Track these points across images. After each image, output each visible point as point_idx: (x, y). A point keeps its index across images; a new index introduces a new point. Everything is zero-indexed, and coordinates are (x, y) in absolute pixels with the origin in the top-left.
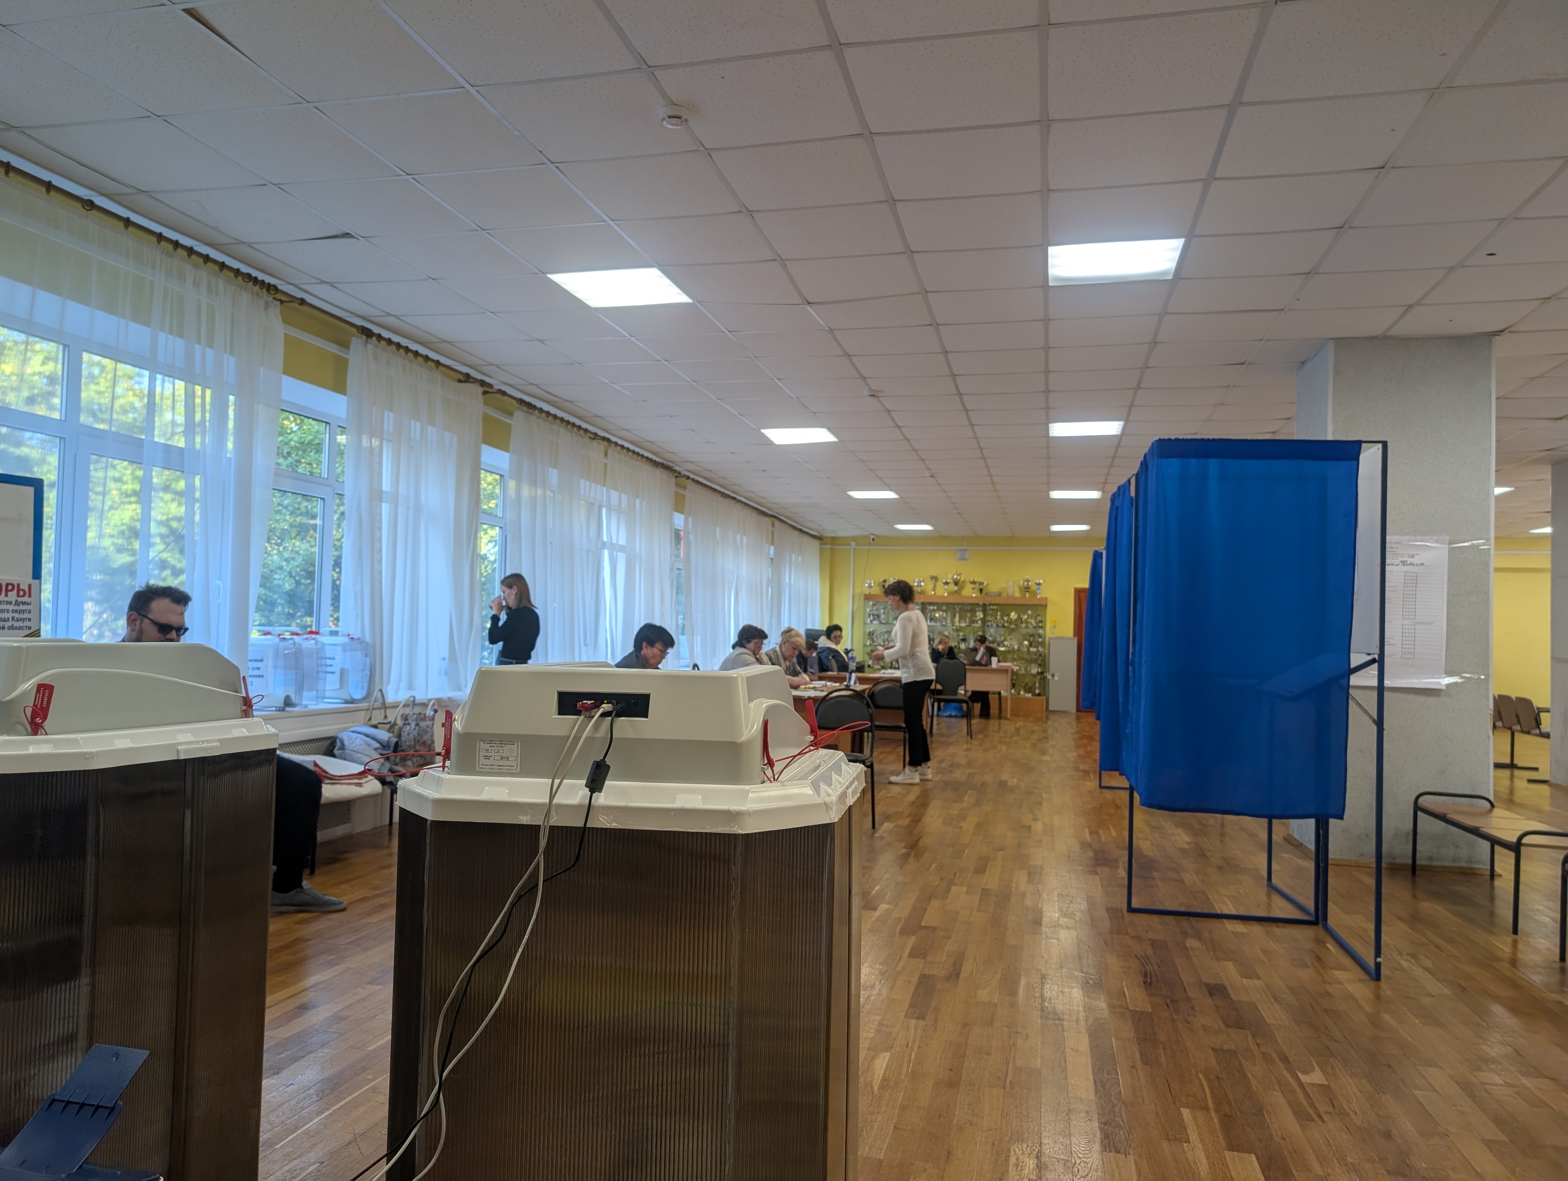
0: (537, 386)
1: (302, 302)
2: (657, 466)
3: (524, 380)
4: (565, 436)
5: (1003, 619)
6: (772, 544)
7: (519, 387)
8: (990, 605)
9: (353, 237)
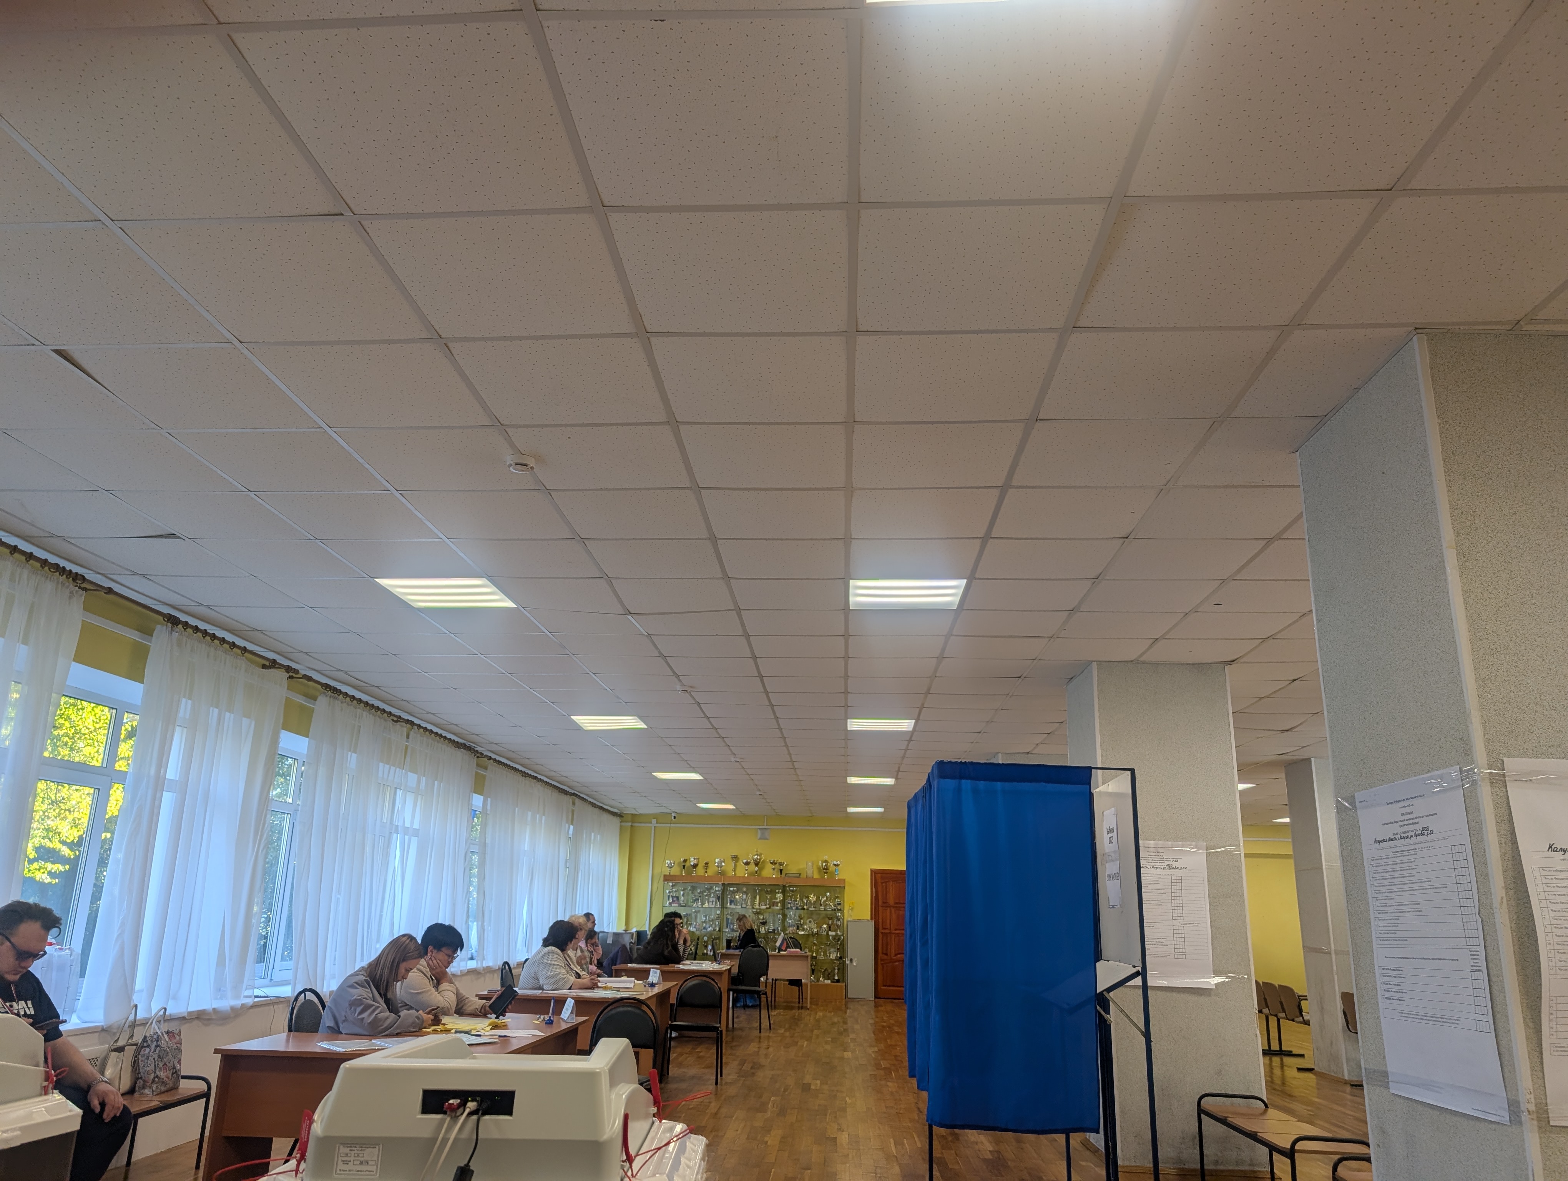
0: (346, 672)
1: (110, 591)
2: (459, 748)
3: (334, 667)
4: (368, 719)
5: (803, 902)
6: (572, 824)
7: (326, 673)
8: (790, 886)
9: (179, 538)
